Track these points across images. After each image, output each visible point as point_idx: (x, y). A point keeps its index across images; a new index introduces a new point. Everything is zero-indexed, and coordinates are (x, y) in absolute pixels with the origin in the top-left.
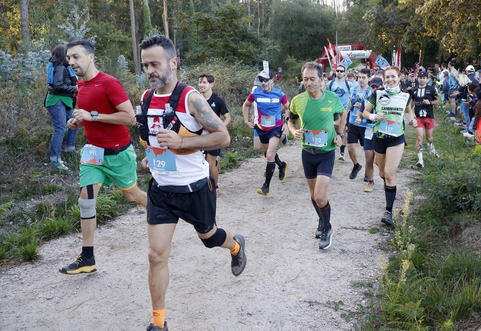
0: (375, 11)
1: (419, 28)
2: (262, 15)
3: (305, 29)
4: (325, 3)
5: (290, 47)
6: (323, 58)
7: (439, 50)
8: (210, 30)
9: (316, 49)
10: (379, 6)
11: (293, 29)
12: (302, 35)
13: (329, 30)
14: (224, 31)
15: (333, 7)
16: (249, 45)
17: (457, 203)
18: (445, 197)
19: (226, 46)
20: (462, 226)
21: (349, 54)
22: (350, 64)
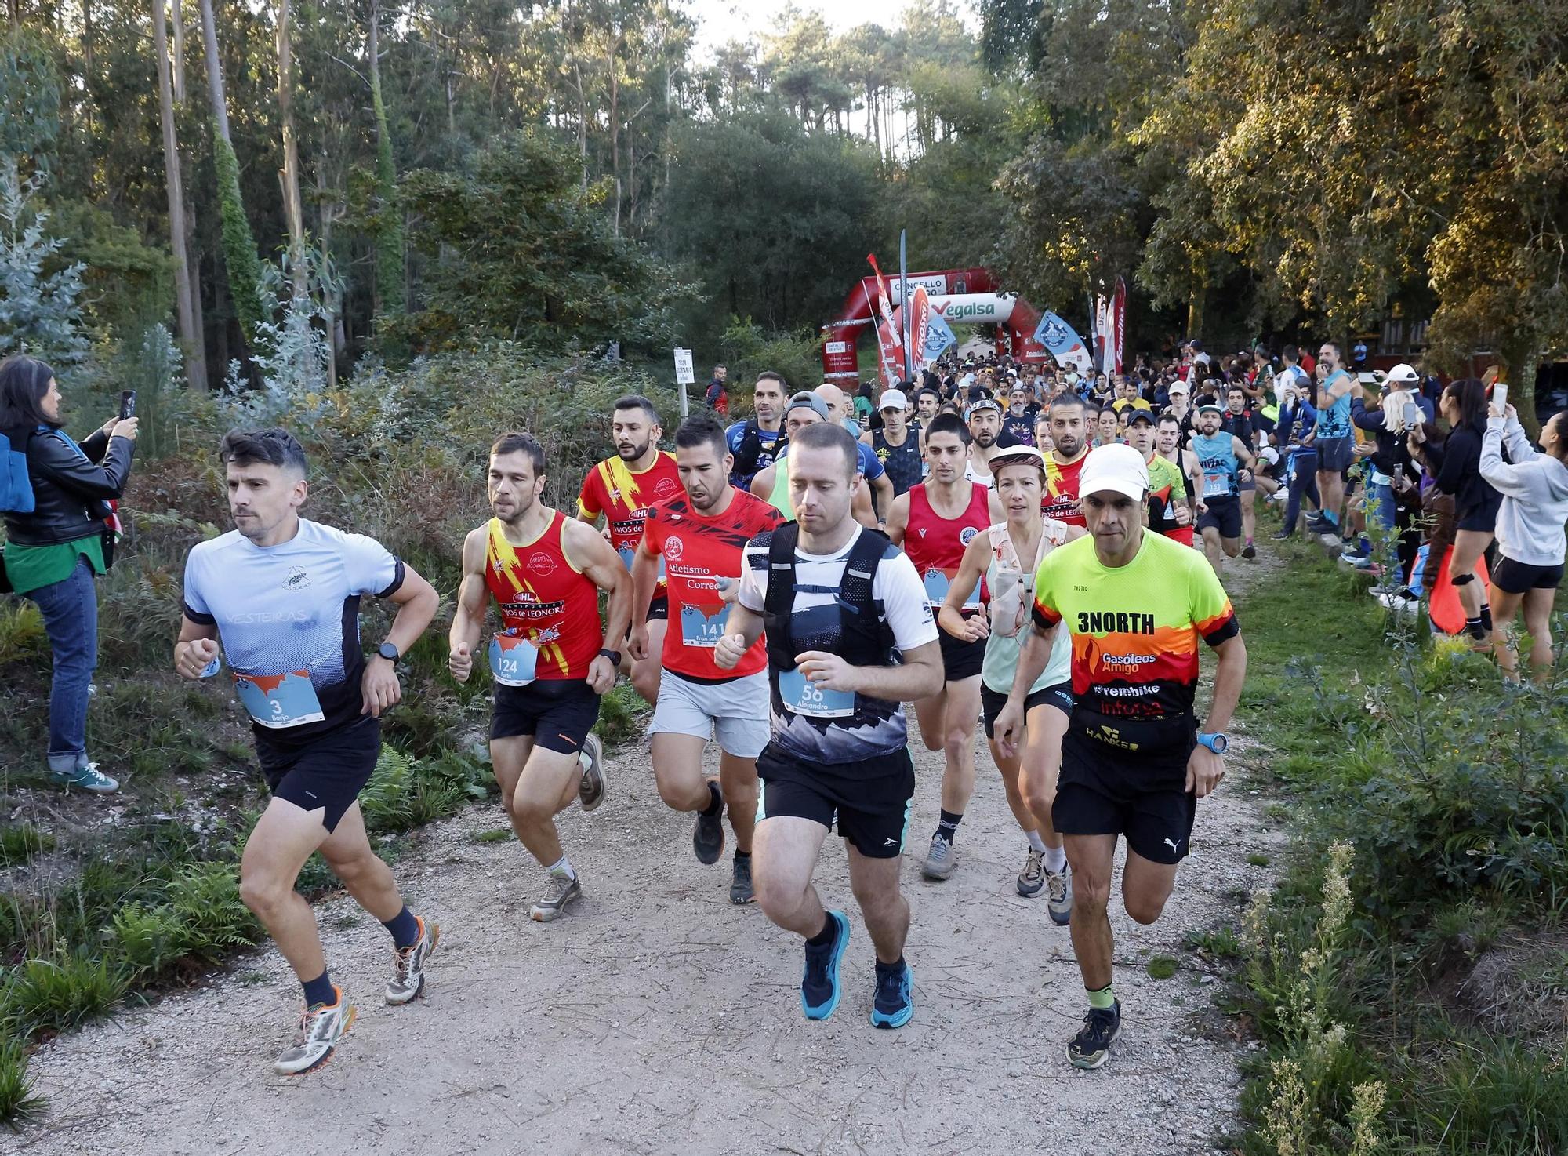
0: (1038, 162)
1: (1199, 225)
2: (626, 171)
3: (784, 222)
4: (844, 128)
5: (733, 286)
6: (847, 323)
8: (462, 230)
9: (824, 289)
10: (1049, 146)
11: (742, 221)
12: (772, 243)
13: (868, 224)
14: (514, 234)
15: (873, 139)
16: (601, 285)
17: (1439, 866)
18: (1392, 846)
19: (522, 289)
20: (1468, 949)
21: (940, 307)
22: (946, 345)
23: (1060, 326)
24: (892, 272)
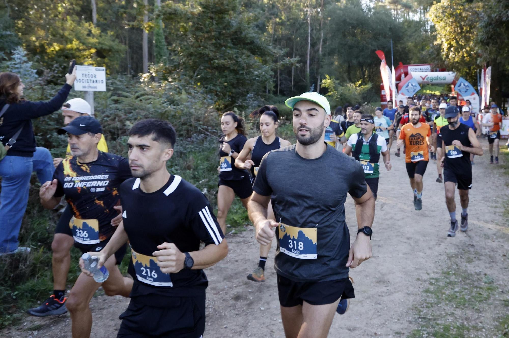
21: (423, 77)
22: (416, 91)
23: (466, 85)
24: (409, 64)
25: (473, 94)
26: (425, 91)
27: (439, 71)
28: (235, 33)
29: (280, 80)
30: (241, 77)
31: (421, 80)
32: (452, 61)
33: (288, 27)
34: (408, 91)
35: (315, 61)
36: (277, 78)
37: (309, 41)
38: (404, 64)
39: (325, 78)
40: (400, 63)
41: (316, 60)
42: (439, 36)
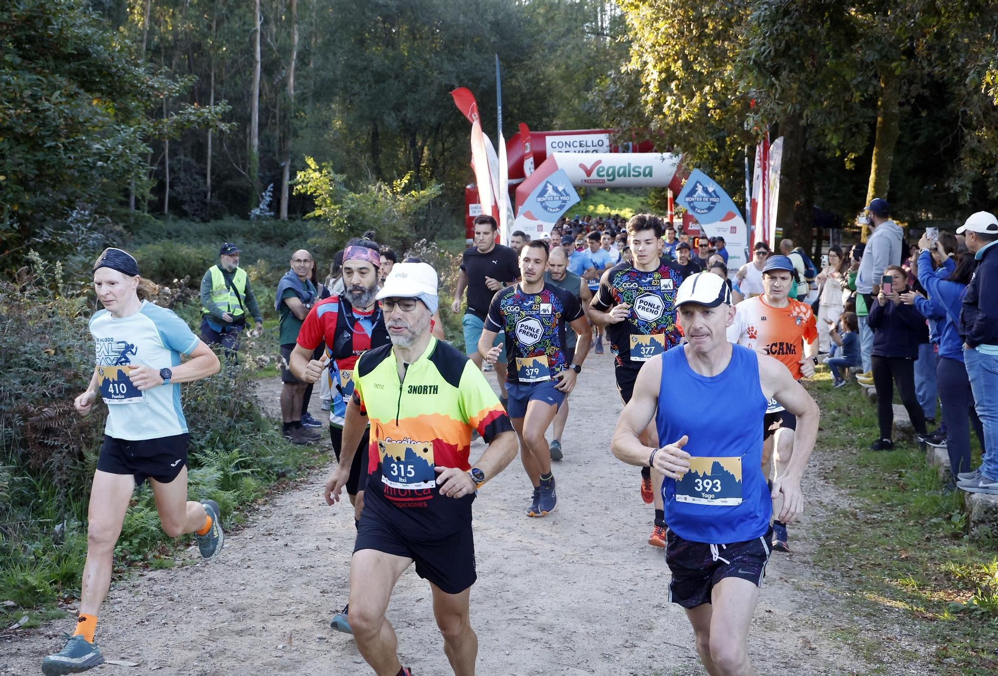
7: (967, 147)
21: (589, 167)
22: (568, 206)
23: (711, 190)
24: (549, 128)
25: (729, 216)
26: (591, 208)
27: (634, 151)
28: (29, 21)
29: (172, 170)
30: (52, 158)
31: (584, 176)
32: (670, 120)
33: (192, 12)
34: (545, 208)
35: (274, 117)
36: (163, 163)
37: (258, 56)
38: (532, 128)
39: (305, 167)
40: (523, 127)
41: (277, 111)
42: (635, 46)
